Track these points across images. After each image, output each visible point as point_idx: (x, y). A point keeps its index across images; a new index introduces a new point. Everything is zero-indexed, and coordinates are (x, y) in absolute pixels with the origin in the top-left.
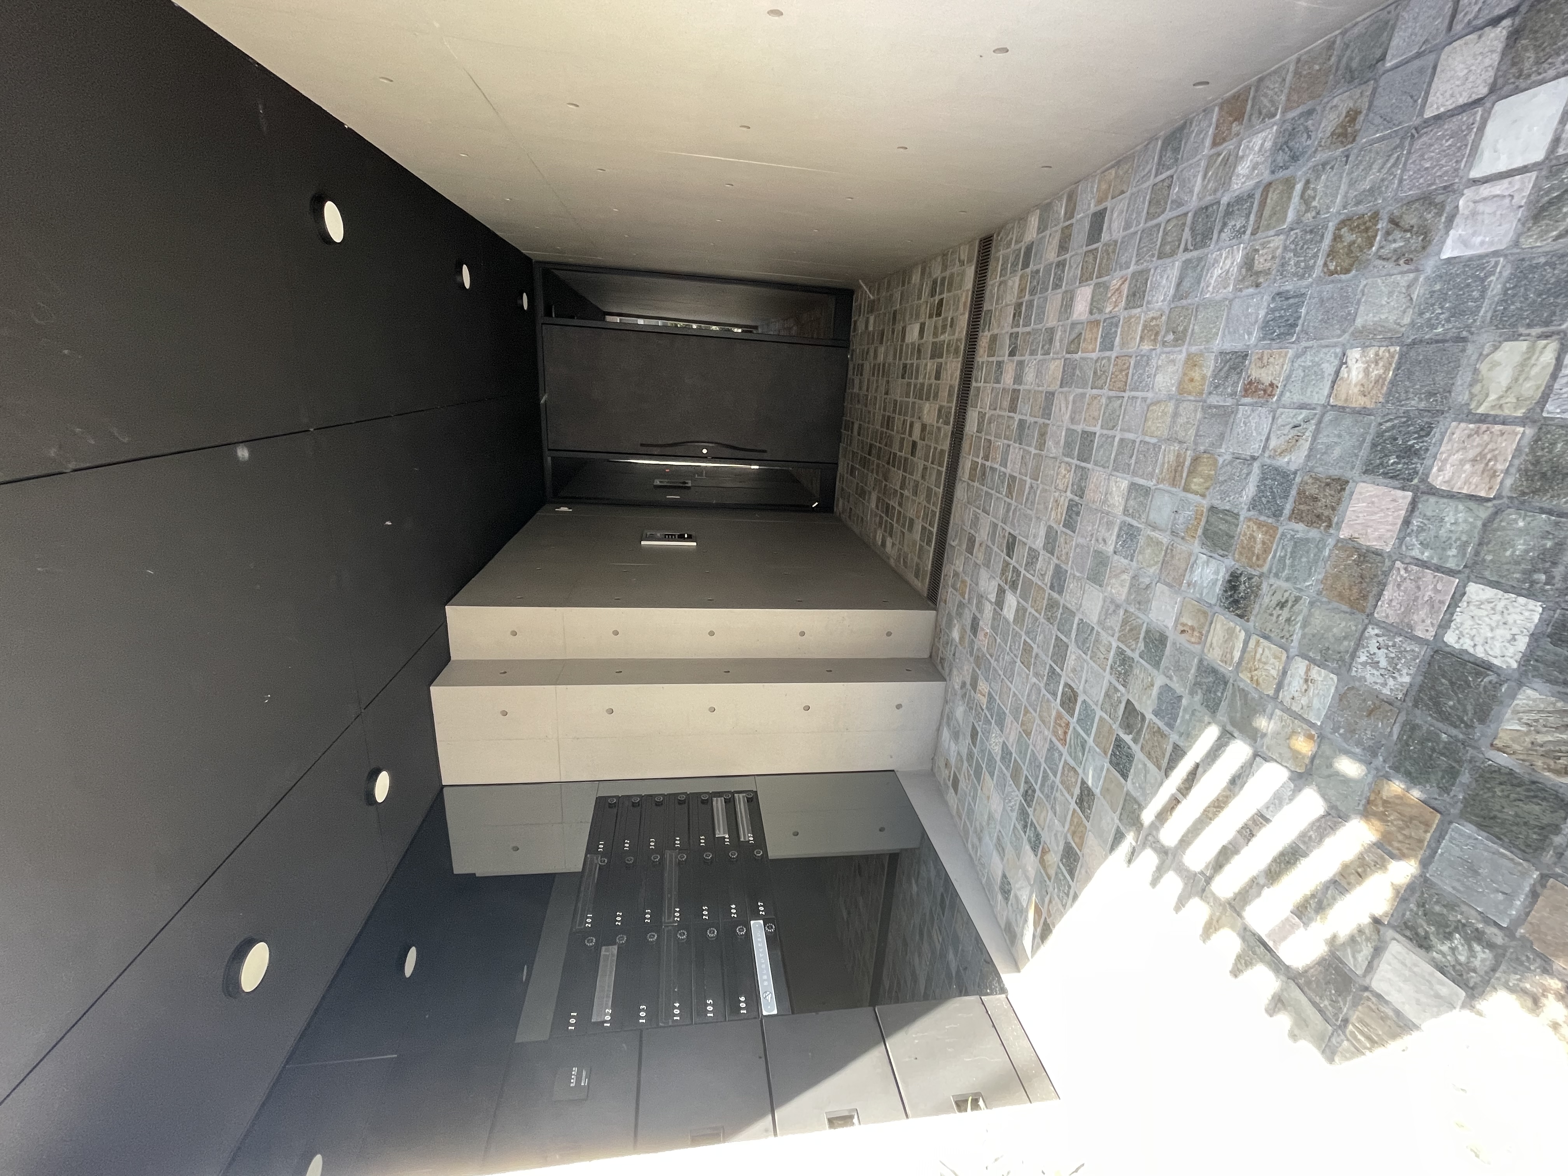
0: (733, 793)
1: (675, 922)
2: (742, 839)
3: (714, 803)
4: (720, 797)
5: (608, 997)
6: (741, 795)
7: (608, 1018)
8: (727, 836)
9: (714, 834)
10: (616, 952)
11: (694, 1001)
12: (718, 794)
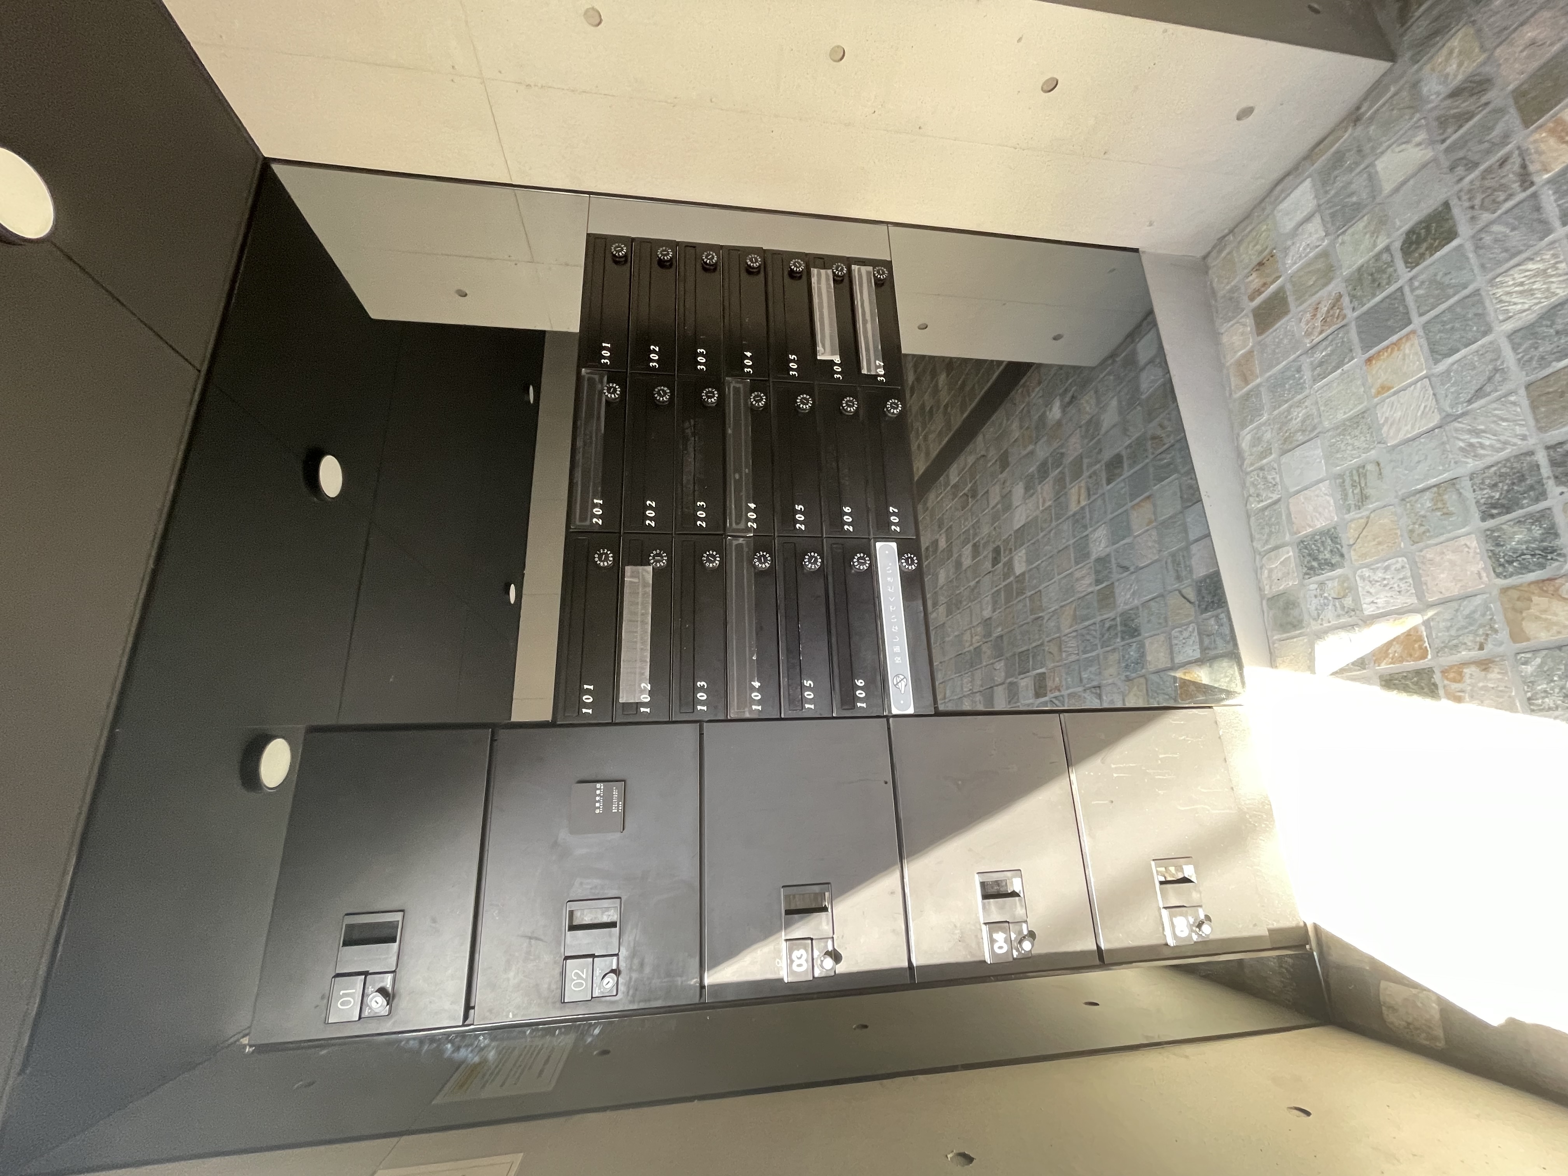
0: (849, 261)
1: (748, 529)
2: (864, 371)
3: (814, 280)
4: (824, 267)
5: (643, 661)
6: (864, 269)
7: (645, 698)
8: (837, 359)
9: (814, 353)
10: (649, 578)
11: (784, 681)
12: (824, 261)
